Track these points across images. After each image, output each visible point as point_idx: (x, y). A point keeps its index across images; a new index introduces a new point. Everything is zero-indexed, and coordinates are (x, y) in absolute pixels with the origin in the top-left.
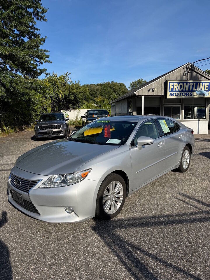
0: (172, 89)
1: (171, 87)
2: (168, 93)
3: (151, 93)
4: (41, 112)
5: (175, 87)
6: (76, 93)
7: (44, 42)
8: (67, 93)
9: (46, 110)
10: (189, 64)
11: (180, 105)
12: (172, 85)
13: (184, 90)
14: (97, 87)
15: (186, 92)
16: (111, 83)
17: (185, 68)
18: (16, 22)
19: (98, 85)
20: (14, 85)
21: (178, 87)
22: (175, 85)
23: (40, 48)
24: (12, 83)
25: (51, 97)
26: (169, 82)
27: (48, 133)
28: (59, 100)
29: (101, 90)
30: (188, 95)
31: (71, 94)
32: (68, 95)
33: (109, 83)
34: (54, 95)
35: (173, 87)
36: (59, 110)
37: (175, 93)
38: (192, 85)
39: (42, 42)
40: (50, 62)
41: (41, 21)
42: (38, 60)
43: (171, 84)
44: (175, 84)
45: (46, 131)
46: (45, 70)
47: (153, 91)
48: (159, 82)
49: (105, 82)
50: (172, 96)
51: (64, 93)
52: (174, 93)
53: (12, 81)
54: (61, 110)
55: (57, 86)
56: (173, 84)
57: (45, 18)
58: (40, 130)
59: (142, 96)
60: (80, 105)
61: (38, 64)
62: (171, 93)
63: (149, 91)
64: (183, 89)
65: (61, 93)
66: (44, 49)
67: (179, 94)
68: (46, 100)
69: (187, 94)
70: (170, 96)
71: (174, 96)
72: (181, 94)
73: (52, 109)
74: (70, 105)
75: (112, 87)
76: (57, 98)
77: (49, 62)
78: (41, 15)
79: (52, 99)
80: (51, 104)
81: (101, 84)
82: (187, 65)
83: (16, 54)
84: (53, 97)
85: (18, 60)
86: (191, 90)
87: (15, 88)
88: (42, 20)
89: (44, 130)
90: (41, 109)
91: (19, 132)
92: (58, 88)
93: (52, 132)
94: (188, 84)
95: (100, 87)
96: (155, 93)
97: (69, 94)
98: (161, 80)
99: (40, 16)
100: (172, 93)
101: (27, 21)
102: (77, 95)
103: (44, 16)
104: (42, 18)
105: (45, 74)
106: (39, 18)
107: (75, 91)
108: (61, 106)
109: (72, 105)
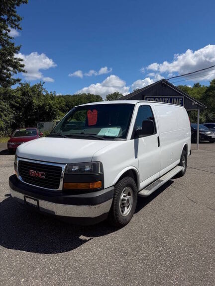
6: (51, 104)
8: (42, 103)
17: (160, 84)
23: (15, 57)
26: (145, 96)
40: (25, 72)
42: (12, 69)
51: (38, 103)
56: (149, 99)
57: (19, 27)
61: (12, 73)
66: (18, 58)
75: (89, 98)
82: (162, 81)
88: (17, 28)
98: (138, 95)
106: (14, 26)
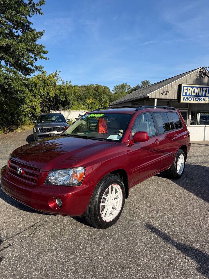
0: (186, 93)
1: (185, 91)
2: (182, 97)
3: (164, 97)
4: (29, 112)
5: (189, 91)
6: (67, 93)
7: (42, 36)
8: (58, 92)
9: (35, 110)
10: (202, 68)
11: (188, 111)
12: (186, 90)
13: (197, 95)
14: (82, 89)
15: (199, 97)
16: (95, 85)
17: (199, 72)
18: (12, 10)
19: (82, 87)
20: (10, 82)
21: (191, 92)
22: (188, 90)
23: (37, 43)
24: (7, 79)
25: (41, 96)
26: (183, 85)
27: (50, 136)
28: (49, 99)
29: (85, 92)
30: (201, 101)
31: (62, 94)
32: (59, 95)
33: (93, 85)
34: (44, 93)
35: (187, 91)
36: (49, 110)
37: (189, 97)
38: (205, 90)
39: (40, 36)
40: (47, 59)
41: (36, 14)
42: (33, 56)
43: (185, 88)
44: (189, 88)
45: (48, 133)
46: (41, 67)
47: (166, 94)
48: (172, 85)
49: (90, 85)
50: (185, 100)
51: (55, 92)
52: (187, 98)
53: (7, 77)
54: (51, 111)
55: (47, 84)
56: (186, 88)
57: (41, 11)
58: (41, 132)
59: (154, 99)
60: (70, 106)
62: (184, 98)
63: (162, 94)
64: (197, 93)
65: (51, 92)
66: (40, 44)
67: (193, 99)
68: (35, 99)
69: (200, 99)
70: (183, 100)
71: (187, 100)
72: (195, 99)
73: (41, 109)
74: (61, 106)
75: (97, 89)
76: (47, 97)
77: (45, 58)
78: (37, 7)
79: (42, 98)
80: (41, 103)
81: (85, 86)
82: (201, 69)
83: (13, 46)
84: (43, 97)
85: (14, 52)
86: (204, 95)
87: (10, 85)
88: (38, 13)
89: (44, 132)
90: (29, 109)
91: (8, 133)
92: (48, 86)
93: (54, 135)
94: (202, 89)
95: (84, 89)
96: (169, 97)
97: (61, 94)
98: (174, 84)
99: (36, 9)
100: (186, 97)
101: (24, 10)
102: (68, 96)
103: (41, 9)
104: (38, 11)
105: (41, 71)
106: (35, 10)
107: (67, 91)
108: (50, 106)
109: (62, 105)
